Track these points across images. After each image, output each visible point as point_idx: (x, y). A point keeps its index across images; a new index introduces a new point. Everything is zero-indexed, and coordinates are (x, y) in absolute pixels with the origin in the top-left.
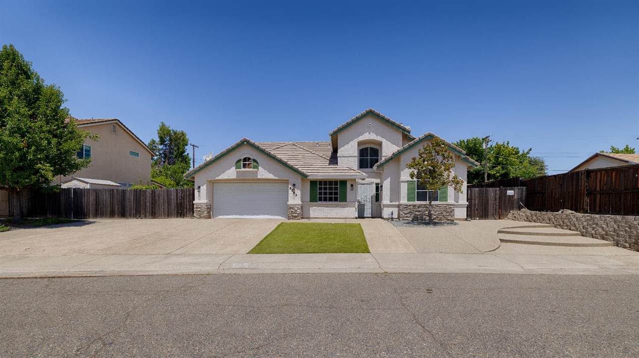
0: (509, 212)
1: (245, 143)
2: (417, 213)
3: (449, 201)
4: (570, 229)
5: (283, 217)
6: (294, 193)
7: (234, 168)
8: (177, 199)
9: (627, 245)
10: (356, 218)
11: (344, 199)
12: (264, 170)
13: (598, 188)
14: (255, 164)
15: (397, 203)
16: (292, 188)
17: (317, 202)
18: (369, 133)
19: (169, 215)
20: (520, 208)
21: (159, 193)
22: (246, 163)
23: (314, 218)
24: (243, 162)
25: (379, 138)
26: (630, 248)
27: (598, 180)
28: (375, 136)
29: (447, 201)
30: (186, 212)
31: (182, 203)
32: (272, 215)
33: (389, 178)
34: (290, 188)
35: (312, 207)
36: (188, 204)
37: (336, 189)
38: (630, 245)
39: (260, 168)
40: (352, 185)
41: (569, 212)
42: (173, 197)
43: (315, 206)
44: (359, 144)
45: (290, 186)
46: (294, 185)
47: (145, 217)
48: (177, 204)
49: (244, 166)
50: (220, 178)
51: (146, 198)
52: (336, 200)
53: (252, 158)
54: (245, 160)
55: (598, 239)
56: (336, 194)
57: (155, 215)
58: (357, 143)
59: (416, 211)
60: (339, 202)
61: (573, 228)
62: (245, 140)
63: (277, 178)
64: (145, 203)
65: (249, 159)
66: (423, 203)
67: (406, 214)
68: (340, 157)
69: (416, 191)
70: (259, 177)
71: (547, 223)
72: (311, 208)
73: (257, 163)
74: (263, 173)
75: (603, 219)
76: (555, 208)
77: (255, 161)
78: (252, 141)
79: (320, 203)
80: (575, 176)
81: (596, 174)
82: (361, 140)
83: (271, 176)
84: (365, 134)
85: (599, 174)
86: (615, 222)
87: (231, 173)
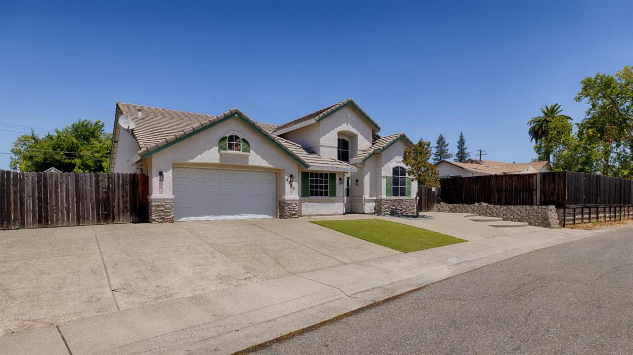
0: (434, 205)
1: (237, 115)
2: (393, 207)
3: (412, 197)
4: (493, 216)
5: (270, 216)
6: (291, 185)
7: (216, 149)
8: (97, 192)
9: (537, 224)
10: (344, 214)
11: (334, 194)
12: (256, 155)
13: (504, 188)
14: (246, 146)
15: (375, 198)
16: (289, 180)
17: (308, 196)
18: (347, 124)
19: (80, 220)
20: (439, 202)
21: (56, 181)
22: (232, 141)
23: (306, 216)
24: (229, 141)
25: (354, 131)
26: (539, 225)
27: (504, 183)
28: (352, 128)
29: (410, 196)
30: (119, 215)
31: (108, 198)
32: (257, 214)
33: (369, 173)
34: (287, 180)
35: (304, 202)
36: (121, 200)
37: (326, 182)
38: (539, 224)
39: (251, 151)
40: (340, 179)
41: (484, 204)
42: (88, 188)
43: (307, 202)
44: (340, 133)
45: (286, 177)
46: (291, 176)
47: (23, 225)
48: (97, 200)
49: (230, 147)
50: (195, 160)
51: (22, 190)
52: (326, 194)
53: (241, 137)
54: (231, 138)
55: (516, 221)
56: (326, 187)
57: (47, 220)
58: (337, 134)
59: (393, 206)
60: (330, 196)
61: (495, 215)
62: (237, 112)
63: (271, 166)
64: (22, 198)
65: (237, 137)
66: (397, 198)
67: (386, 208)
68: (322, 146)
69: (392, 186)
70: (250, 163)
71: (472, 213)
72: (302, 204)
73: (249, 145)
74: (255, 159)
75: (517, 208)
76: (471, 202)
77: (245, 141)
78: (245, 114)
79: (312, 198)
80: (487, 178)
81: (502, 179)
82: (341, 130)
83: (265, 164)
84: (344, 124)
85: (504, 178)
86: (526, 210)
87: (212, 155)
